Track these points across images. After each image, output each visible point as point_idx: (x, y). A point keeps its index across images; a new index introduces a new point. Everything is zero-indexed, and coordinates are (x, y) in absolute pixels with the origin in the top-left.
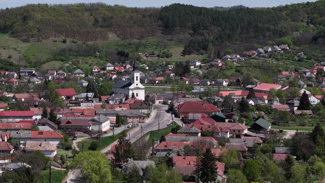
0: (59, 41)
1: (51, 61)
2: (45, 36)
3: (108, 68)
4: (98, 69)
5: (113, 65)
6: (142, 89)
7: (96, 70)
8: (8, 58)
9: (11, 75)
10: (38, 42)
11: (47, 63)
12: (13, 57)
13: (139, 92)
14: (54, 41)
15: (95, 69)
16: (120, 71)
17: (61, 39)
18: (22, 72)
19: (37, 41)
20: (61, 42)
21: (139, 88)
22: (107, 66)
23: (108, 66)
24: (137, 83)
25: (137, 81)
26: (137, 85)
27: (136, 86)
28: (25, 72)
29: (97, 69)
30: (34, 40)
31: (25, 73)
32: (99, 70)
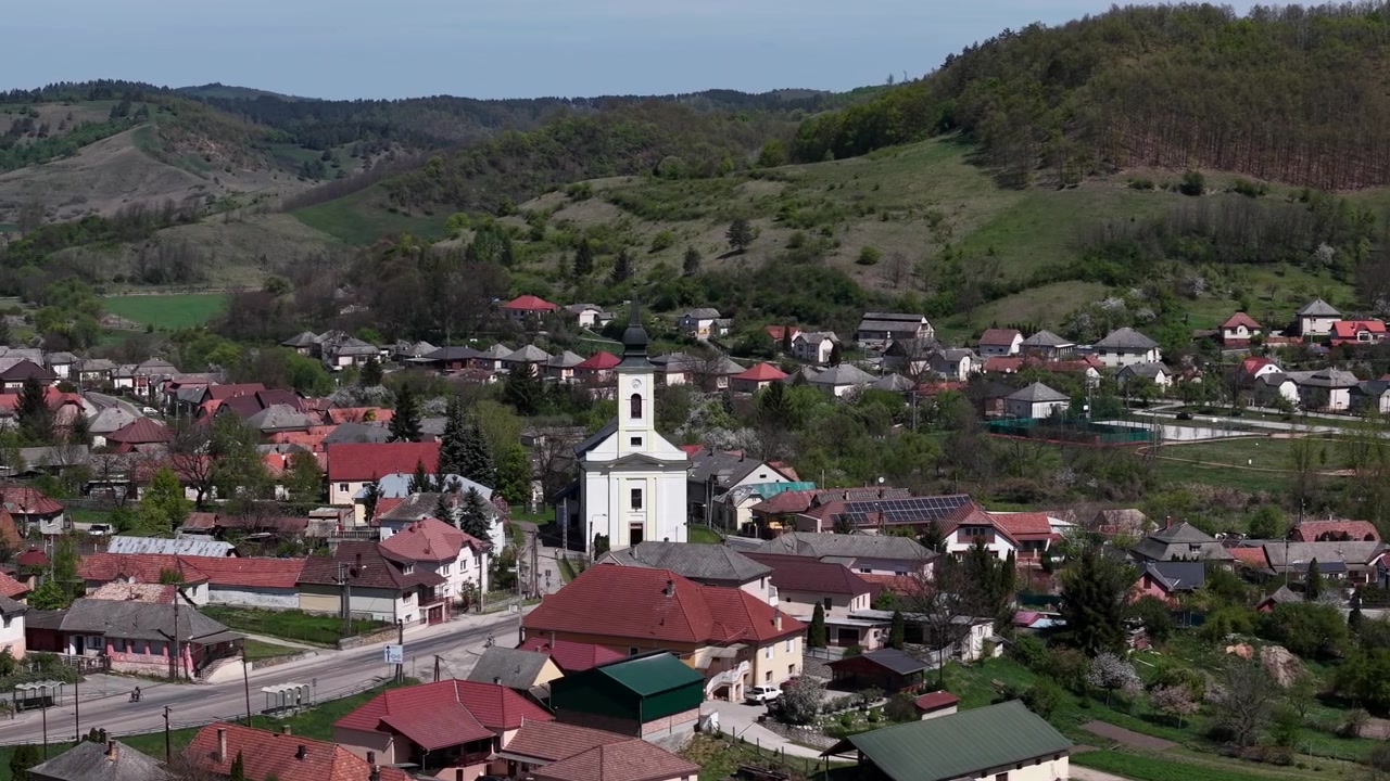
0: (1164, 187)
1: (1054, 280)
2: (1105, 160)
3: (1307, 326)
4: (1251, 330)
5: (1337, 313)
6: (670, 466)
7: (1243, 334)
8: (860, 262)
9: (805, 348)
10: (1062, 187)
11: (1030, 292)
12: (880, 259)
13: (651, 481)
14: (1138, 186)
15: (1234, 330)
16: (1359, 341)
17: (1177, 176)
18: (868, 334)
19: (1056, 184)
20: (1174, 190)
21: (649, 463)
22: (1307, 312)
23: (1313, 317)
24: (636, 431)
25: (637, 423)
26: (636, 441)
27: (628, 449)
28: (882, 335)
29: (1245, 331)
30: (1049, 176)
31: (881, 337)
32: (1256, 333)
